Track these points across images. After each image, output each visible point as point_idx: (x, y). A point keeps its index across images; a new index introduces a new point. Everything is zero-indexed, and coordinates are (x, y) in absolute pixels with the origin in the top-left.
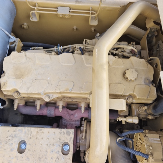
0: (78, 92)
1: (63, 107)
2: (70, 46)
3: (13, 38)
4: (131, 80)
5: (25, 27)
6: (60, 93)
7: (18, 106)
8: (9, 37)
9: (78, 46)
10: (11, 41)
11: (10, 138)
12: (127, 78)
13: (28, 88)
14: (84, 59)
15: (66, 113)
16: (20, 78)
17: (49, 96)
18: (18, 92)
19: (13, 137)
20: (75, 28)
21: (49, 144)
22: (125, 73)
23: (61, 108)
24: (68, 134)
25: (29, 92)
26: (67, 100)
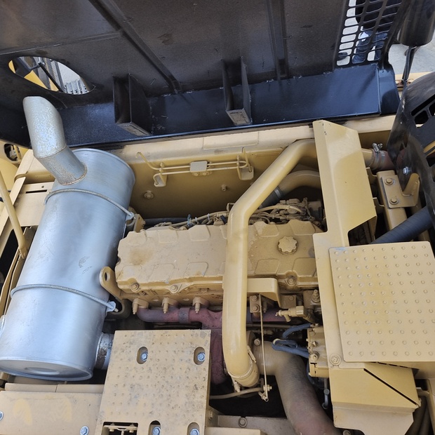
0: (213, 276)
1: (201, 306)
2: (208, 215)
3: (131, 215)
4: (286, 253)
5: (149, 196)
7: (138, 309)
8: (126, 214)
9: (219, 214)
10: (128, 218)
11: (128, 345)
12: (281, 250)
13: (149, 277)
14: (222, 231)
15: (207, 315)
16: (139, 264)
17: (176, 287)
18: (138, 285)
19: (131, 343)
20: (223, 187)
21: (177, 351)
22: (279, 244)
23: (197, 307)
24: (203, 336)
25: (149, 281)
26: (205, 293)
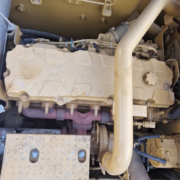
0: (96, 96)
5: (22, 10)
6: (77, 96)
10: (9, 29)
11: (20, 147)
12: (148, 82)
14: (101, 59)
15: (77, 116)
16: (29, 79)
17: (62, 100)
18: (26, 94)
19: (23, 146)
20: (83, 16)
21: (64, 152)
22: (146, 77)
23: (72, 111)
24: (85, 140)
26: (80, 103)
